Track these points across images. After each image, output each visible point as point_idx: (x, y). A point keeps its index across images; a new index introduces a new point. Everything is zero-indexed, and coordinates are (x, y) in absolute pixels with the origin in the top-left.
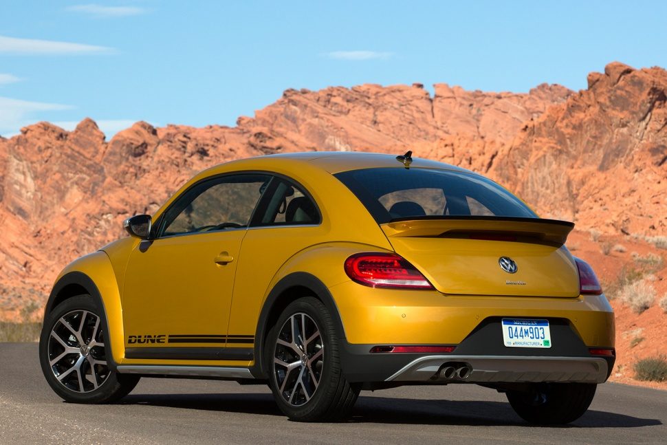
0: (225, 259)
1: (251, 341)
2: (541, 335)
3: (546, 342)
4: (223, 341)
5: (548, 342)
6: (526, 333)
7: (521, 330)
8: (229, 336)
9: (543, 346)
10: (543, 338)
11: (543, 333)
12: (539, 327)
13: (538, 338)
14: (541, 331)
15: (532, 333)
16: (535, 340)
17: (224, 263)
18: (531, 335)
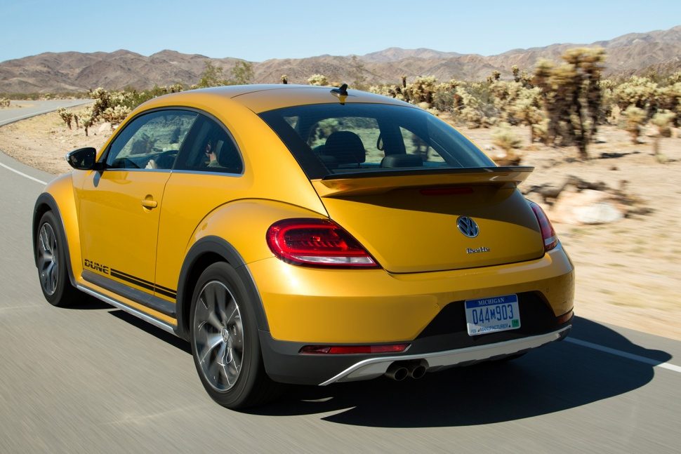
0: (150, 202)
1: (174, 296)
2: (509, 314)
3: (515, 322)
4: (151, 288)
5: (517, 321)
6: (493, 314)
7: (487, 312)
8: (157, 285)
9: (512, 328)
10: (512, 318)
11: (511, 311)
12: (506, 305)
13: (506, 318)
14: (509, 309)
15: (500, 313)
16: (503, 322)
17: (150, 208)
18: (498, 316)
